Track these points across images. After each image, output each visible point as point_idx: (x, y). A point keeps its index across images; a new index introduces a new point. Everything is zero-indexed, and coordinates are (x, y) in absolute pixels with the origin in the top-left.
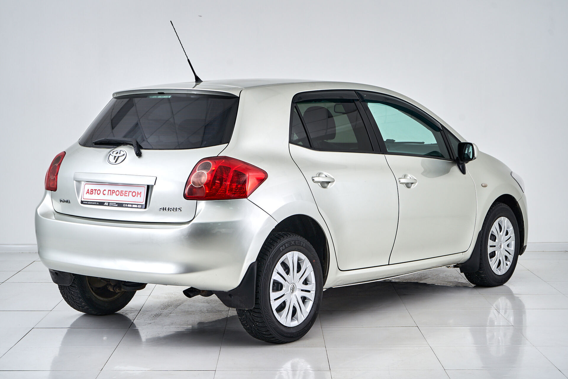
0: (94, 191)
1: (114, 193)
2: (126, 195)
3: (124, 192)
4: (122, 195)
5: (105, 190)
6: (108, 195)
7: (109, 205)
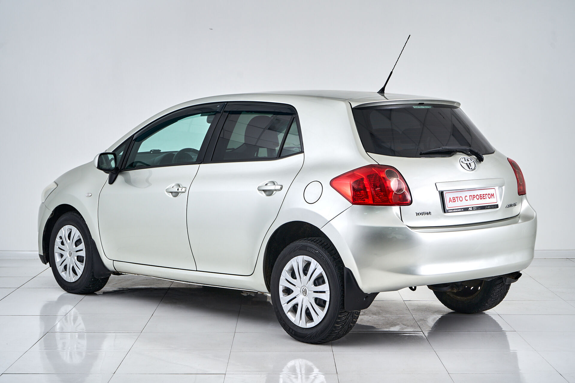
0: (456, 199)
1: (475, 197)
2: (484, 198)
3: (482, 196)
4: (482, 199)
5: (466, 196)
6: (470, 200)
7: (473, 210)
